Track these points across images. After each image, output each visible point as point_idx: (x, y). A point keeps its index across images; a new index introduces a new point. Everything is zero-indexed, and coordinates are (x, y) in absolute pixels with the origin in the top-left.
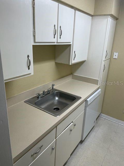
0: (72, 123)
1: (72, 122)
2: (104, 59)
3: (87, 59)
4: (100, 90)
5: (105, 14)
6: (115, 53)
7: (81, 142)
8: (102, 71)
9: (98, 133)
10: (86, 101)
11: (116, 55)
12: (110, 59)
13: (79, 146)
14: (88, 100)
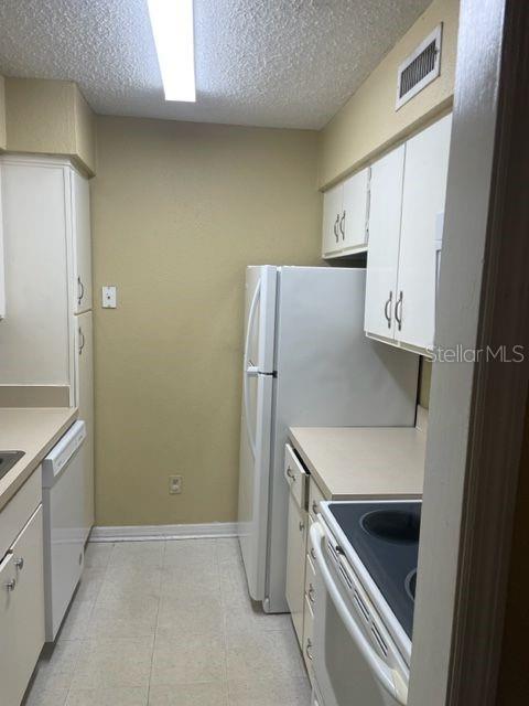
0: (9, 556)
1: (9, 552)
2: (75, 307)
3: (7, 314)
4: (79, 424)
5: (53, 152)
6: (105, 290)
7: (48, 651)
8: (77, 350)
9: (105, 595)
10: (42, 462)
11: (109, 296)
12: (93, 310)
13: (41, 670)
14: (51, 457)
